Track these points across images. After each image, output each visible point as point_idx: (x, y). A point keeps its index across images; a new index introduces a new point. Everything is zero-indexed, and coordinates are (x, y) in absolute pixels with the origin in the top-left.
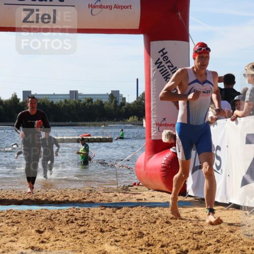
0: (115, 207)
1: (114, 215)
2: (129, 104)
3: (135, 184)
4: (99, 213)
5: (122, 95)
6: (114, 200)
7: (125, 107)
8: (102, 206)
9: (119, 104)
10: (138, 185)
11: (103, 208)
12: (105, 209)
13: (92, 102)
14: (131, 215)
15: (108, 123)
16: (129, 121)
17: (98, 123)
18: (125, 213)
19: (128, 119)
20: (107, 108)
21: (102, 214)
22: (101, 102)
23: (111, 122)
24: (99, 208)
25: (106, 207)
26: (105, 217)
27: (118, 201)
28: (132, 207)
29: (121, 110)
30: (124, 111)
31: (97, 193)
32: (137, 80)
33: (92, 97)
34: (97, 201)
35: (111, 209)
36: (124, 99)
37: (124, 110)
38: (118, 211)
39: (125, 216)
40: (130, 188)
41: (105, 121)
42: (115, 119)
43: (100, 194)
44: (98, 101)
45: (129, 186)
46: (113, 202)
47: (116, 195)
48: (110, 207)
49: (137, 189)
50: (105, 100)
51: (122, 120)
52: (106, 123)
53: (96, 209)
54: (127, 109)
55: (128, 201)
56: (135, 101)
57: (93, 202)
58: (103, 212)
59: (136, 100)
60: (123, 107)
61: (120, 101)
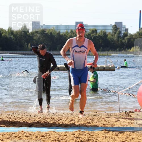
0: (118, 131)
1: (117, 138)
2: (131, 35)
3: (136, 110)
4: (103, 137)
5: (125, 26)
6: (117, 125)
7: (127, 37)
8: (106, 130)
9: (122, 35)
10: (139, 111)
11: (106, 132)
12: (108, 133)
13: (97, 33)
14: (133, 139)
15: (111, 53)
16: (131, 51)
17: (102, 53)
18: (127, 137)
19: (130, 49)
20: (111, 39)
21: (106, 137)
22: (105, 33)
23: (113, 52)
24: (103, 132)
25: (109, 131)
26: (109, 140)
27: (120, 126)
28: (134, 132)
29: (124, 41)
30: (126, 42)
31: (101, 118)
32: (140, 11)
33: (97, 28)
34: (101, 125)
35: (114, 133)
36: (127, 30)
37: (126, 40)
38: (120, 135)
39: (127, 139)
40: (131, 114)
41: (108, 51)
42: (118, 50)
43: (103, 119)
44: (102, 32)
45: (130, 112)
46: (116, 126)
47: (119, 121)
48: (113, 131)
49: (138, 115)
50: (109, 31)
51: (125, 50)
52: (109, 53)
53: (100, 132)
54: (129, 40)
55: (130, 126)
56: (138, 33)
57: (97, 126)
58: (107, 135)
59: (138, 31)
60: (126, 38)
61: (123, 32)
